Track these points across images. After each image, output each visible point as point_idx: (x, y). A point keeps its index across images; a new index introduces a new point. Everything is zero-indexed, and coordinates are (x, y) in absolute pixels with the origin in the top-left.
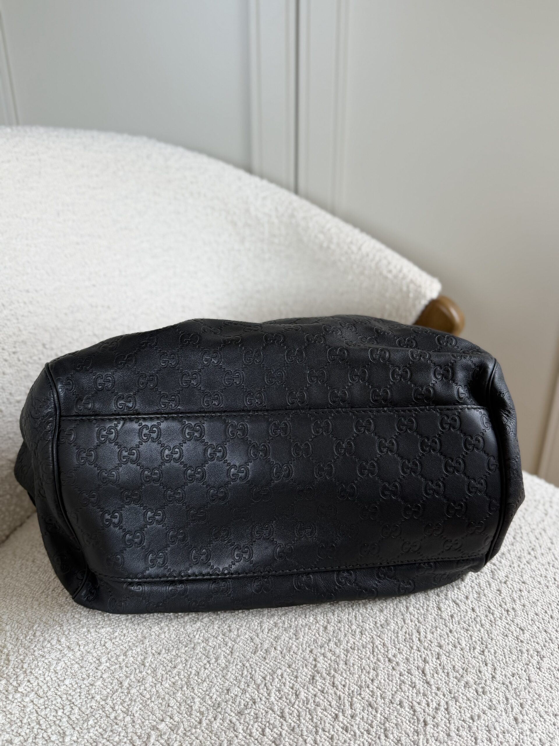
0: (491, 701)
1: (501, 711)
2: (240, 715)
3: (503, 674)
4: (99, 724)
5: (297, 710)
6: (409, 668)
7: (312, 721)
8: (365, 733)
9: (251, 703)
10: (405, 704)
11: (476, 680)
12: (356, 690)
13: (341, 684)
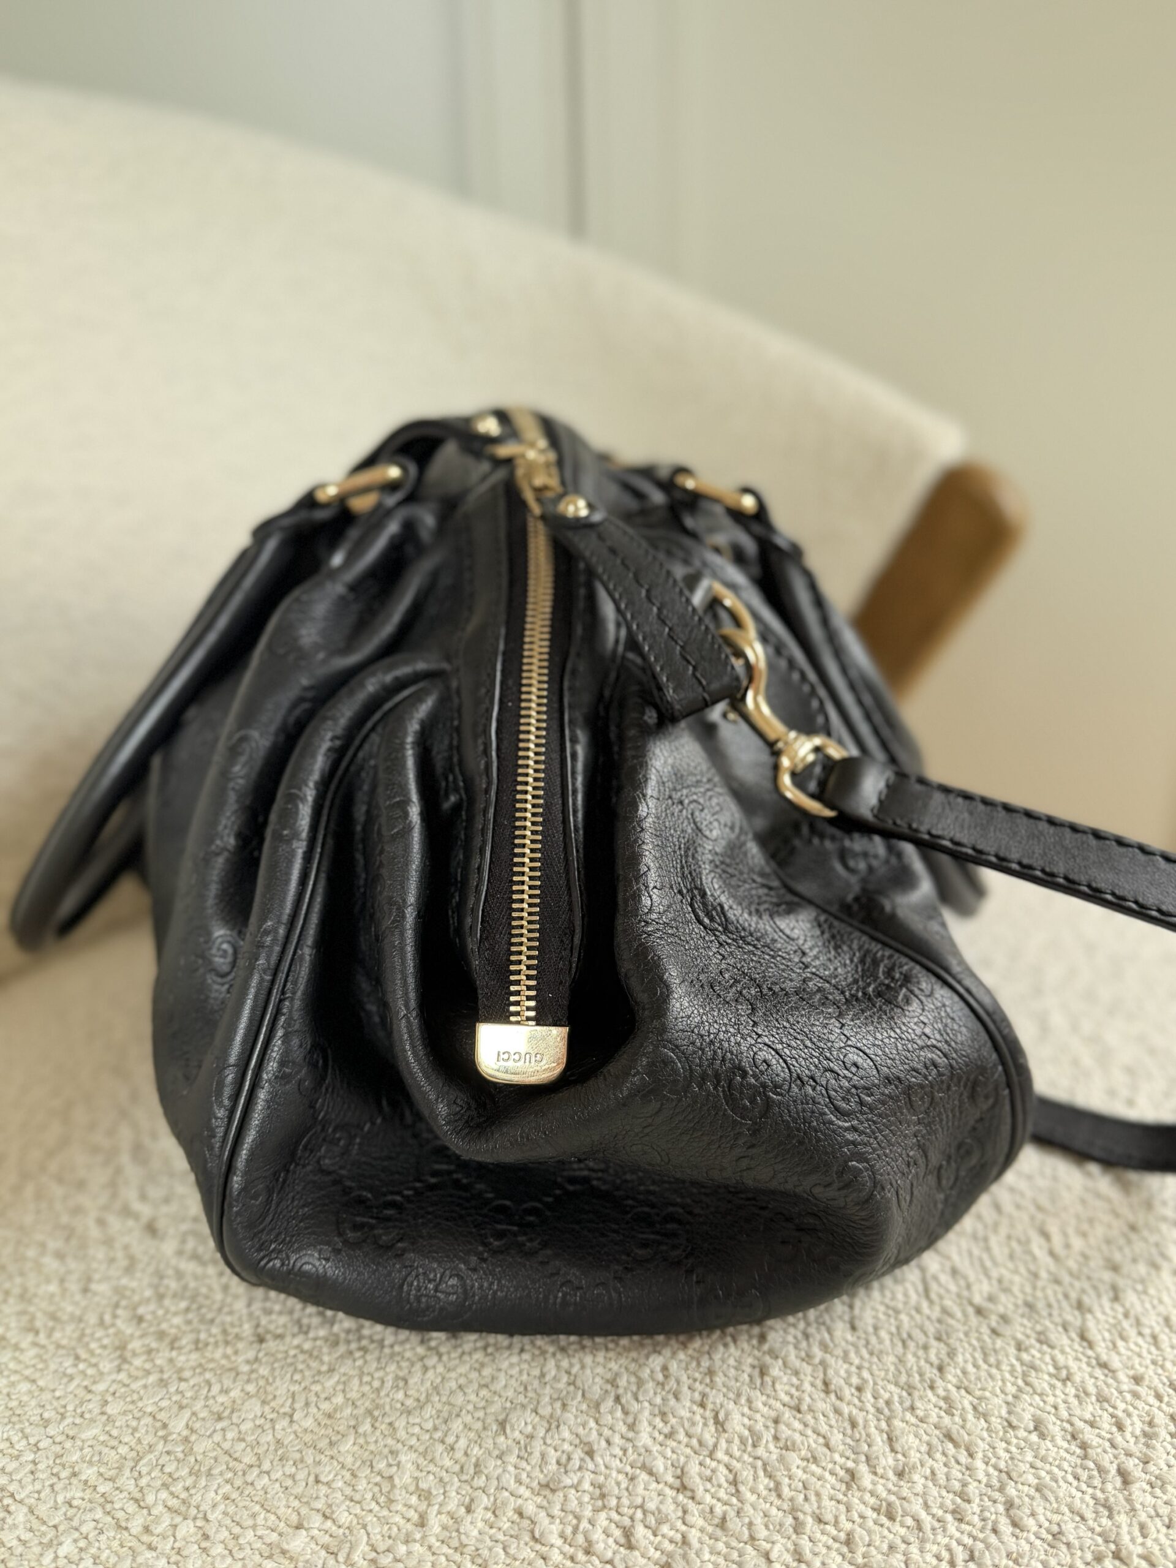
2: (547, 1492)
4: (93, 1551)
5: (727, 1467)
6: (1039, 1328)
7: (779, 1496)
8: (949, 1517)
9: (578, 1454)
10: (1051, 1427)
12: (896, 1398)
13: (850, 1385)
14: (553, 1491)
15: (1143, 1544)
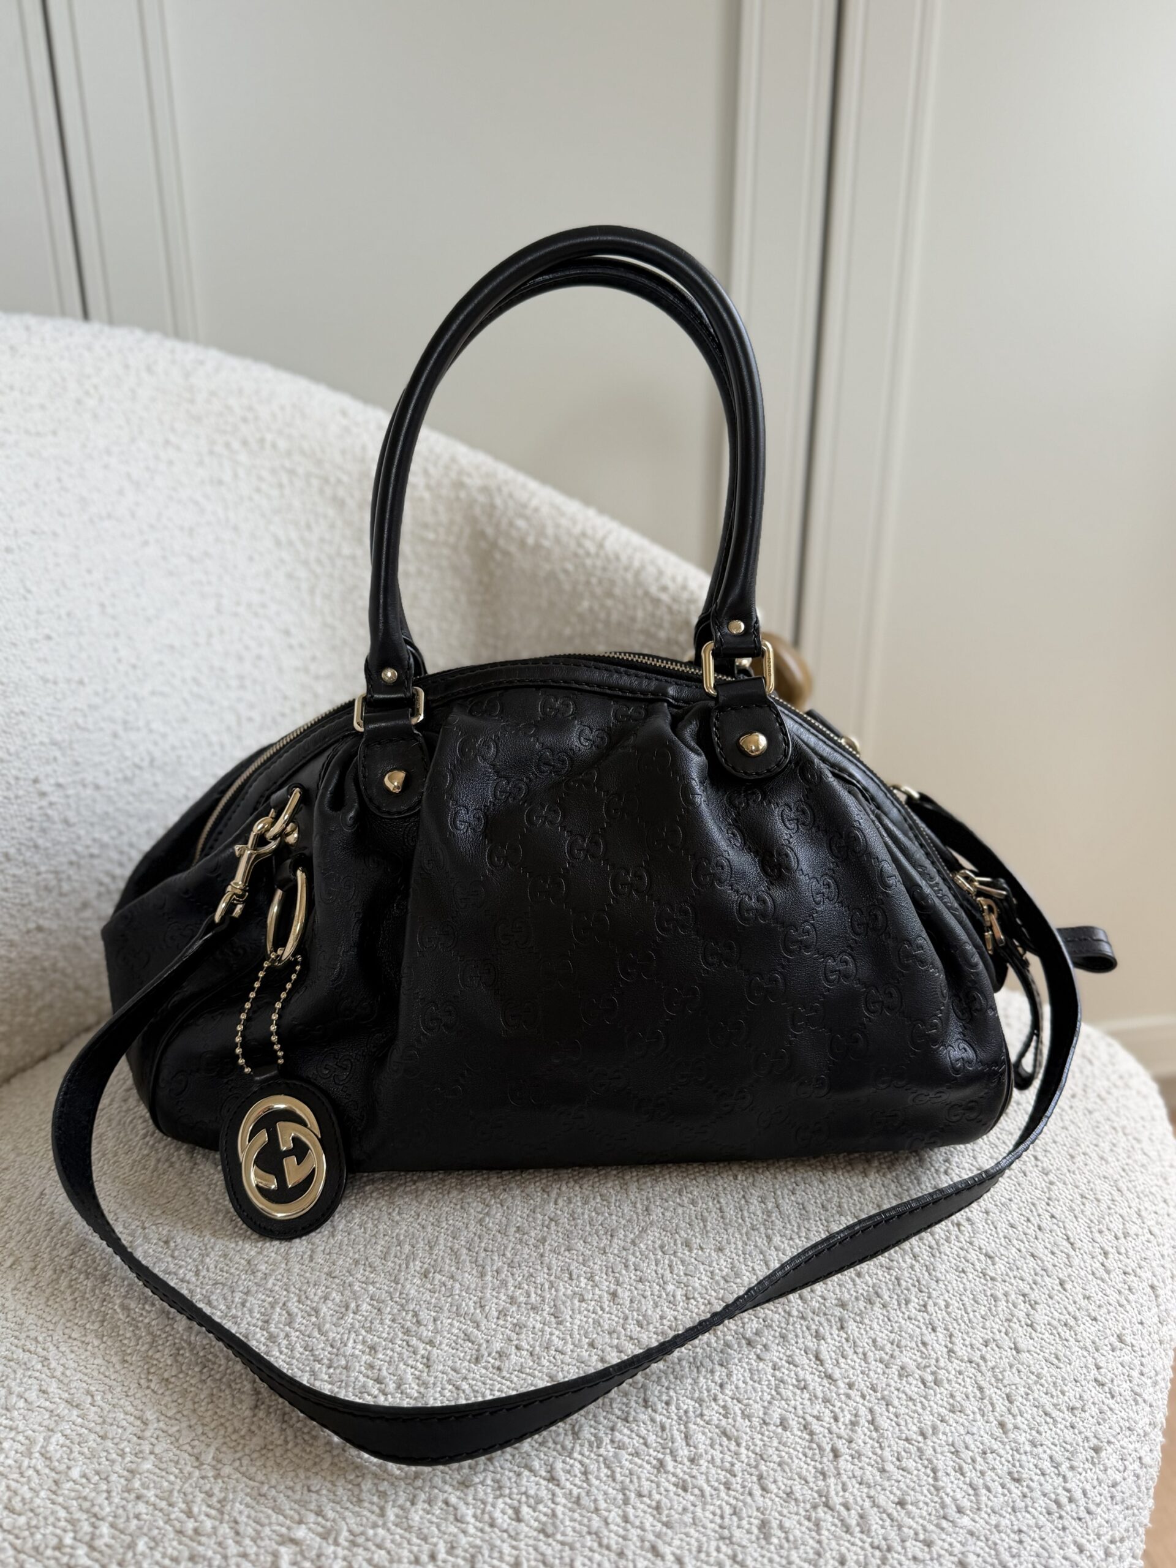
0: (952, 1396)
1: (974, 1413)
3: (967, 1343)
5: (581, 1462)
6: (788, 1353)
7: (614, 1480)
8: (722, 1487)
10: (791, 1422)
11: (920, 1360)
12: (691, 1409)
13: (661, 1401)
14: (467, 1487)
15: (843, 1496)
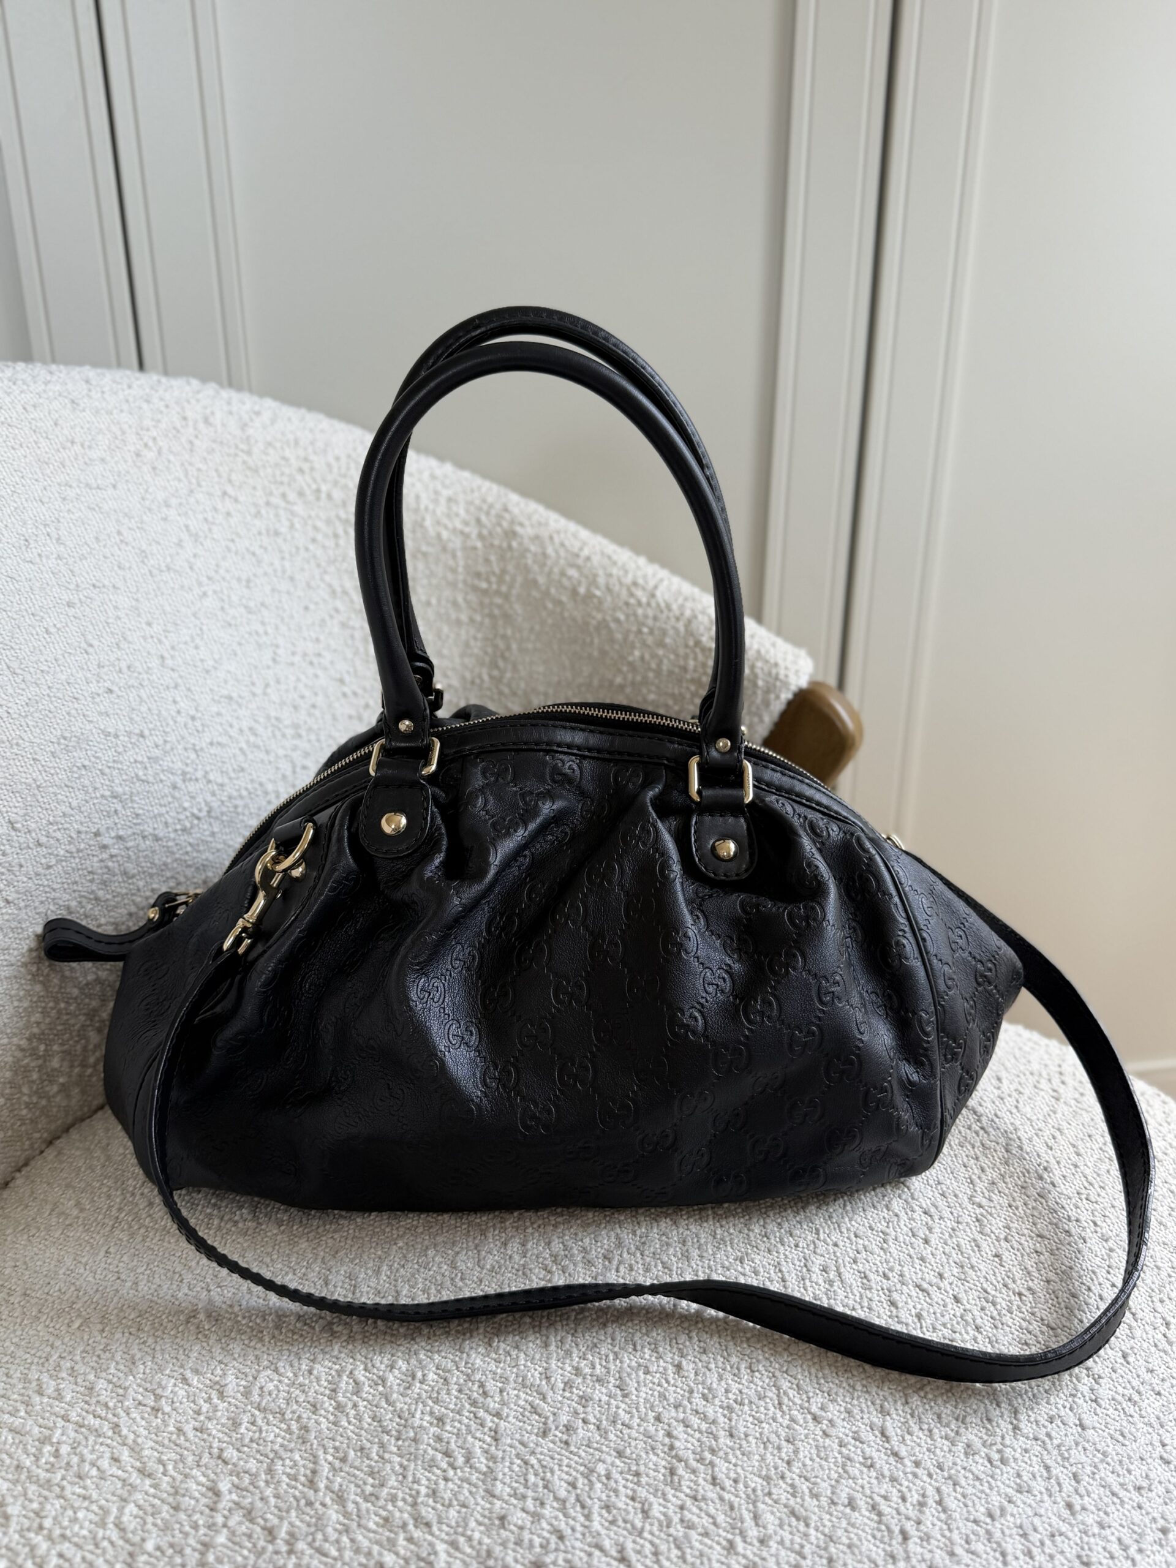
1: (1041, 1493)
9: (553, 1539)
12: (759, 1487)
13: (729, 1478)
